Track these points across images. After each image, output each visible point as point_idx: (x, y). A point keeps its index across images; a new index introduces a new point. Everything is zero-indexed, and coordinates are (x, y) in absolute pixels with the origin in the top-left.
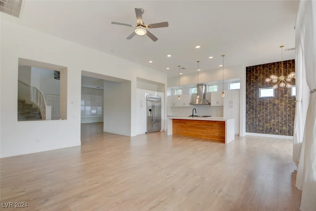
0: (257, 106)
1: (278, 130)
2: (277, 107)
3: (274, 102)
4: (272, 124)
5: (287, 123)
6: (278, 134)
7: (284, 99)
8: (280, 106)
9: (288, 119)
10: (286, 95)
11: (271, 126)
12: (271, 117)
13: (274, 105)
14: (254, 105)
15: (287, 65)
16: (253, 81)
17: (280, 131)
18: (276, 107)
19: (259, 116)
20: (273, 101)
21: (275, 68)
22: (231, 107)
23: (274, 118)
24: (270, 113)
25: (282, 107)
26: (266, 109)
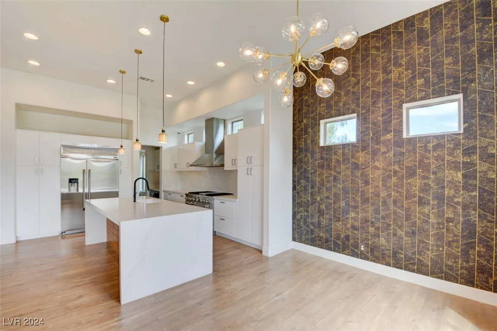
0: (316, 171)
1: (367, 246)
2: (362, 174)
3: (356, 159)
4: (349, 226)
5: (389, 225)
6: (366, 258)
7: (383, 149)
8: (369, 171)
9: (395, 213)
10: (389, 136)
11: (348, 229)
12: (347, 204)
13: (355, 169)
14: (310, 169)
15: (389, 41)
16: (306, 101)
17: (372, 250)
18: (359, 173)
19: (319, 199)
20: (353, 157)
23: (356, 207)
24: (346, 192)
25: (376, 175)
26: (335, 179)
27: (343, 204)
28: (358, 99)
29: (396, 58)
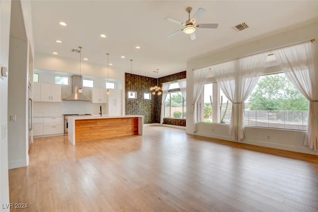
7: (141, 101)
8: (139, 105)
10: (142, 98)
12: (135, 113)
15: (142, 79)
18: (137, 106)
19: (128, 112)
21: (137, 79)
22: (115, 104)
23: (137, 113)
24: (135, 110)
25: (140, 106)
26: (132, 107)
28: (137, 89)
29: (143, 83)
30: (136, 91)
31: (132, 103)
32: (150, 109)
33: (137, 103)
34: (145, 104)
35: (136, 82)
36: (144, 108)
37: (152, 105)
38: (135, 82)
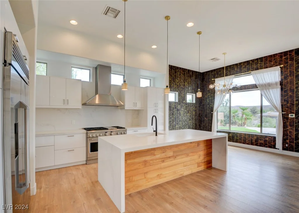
2: (179, 113)
7: (183, 105)
8: (181, 111)
10: (184, 101)
13: (178, 111)
15: (185, 73)
20: (177, 106)
21: (179, 73)
22: (156, 111)
23: (178, 123)
25: (182, 113)
26: (173, 114)
27: (175, 123)
28: (178, 88)
29: (186, 79)
30: (177, 92)
31: (172, 109)
32: (193, 117)
33: (179, 108)
34: (187, 109)
35: (178, 77)
36: (186, 116)
37: (196, 110)
38: (176, 77)
